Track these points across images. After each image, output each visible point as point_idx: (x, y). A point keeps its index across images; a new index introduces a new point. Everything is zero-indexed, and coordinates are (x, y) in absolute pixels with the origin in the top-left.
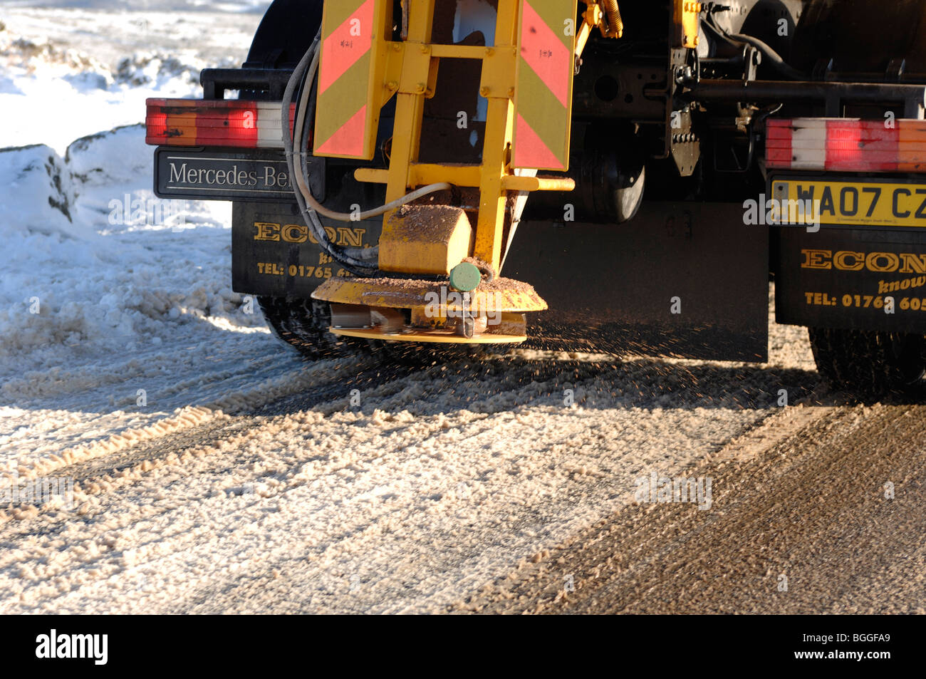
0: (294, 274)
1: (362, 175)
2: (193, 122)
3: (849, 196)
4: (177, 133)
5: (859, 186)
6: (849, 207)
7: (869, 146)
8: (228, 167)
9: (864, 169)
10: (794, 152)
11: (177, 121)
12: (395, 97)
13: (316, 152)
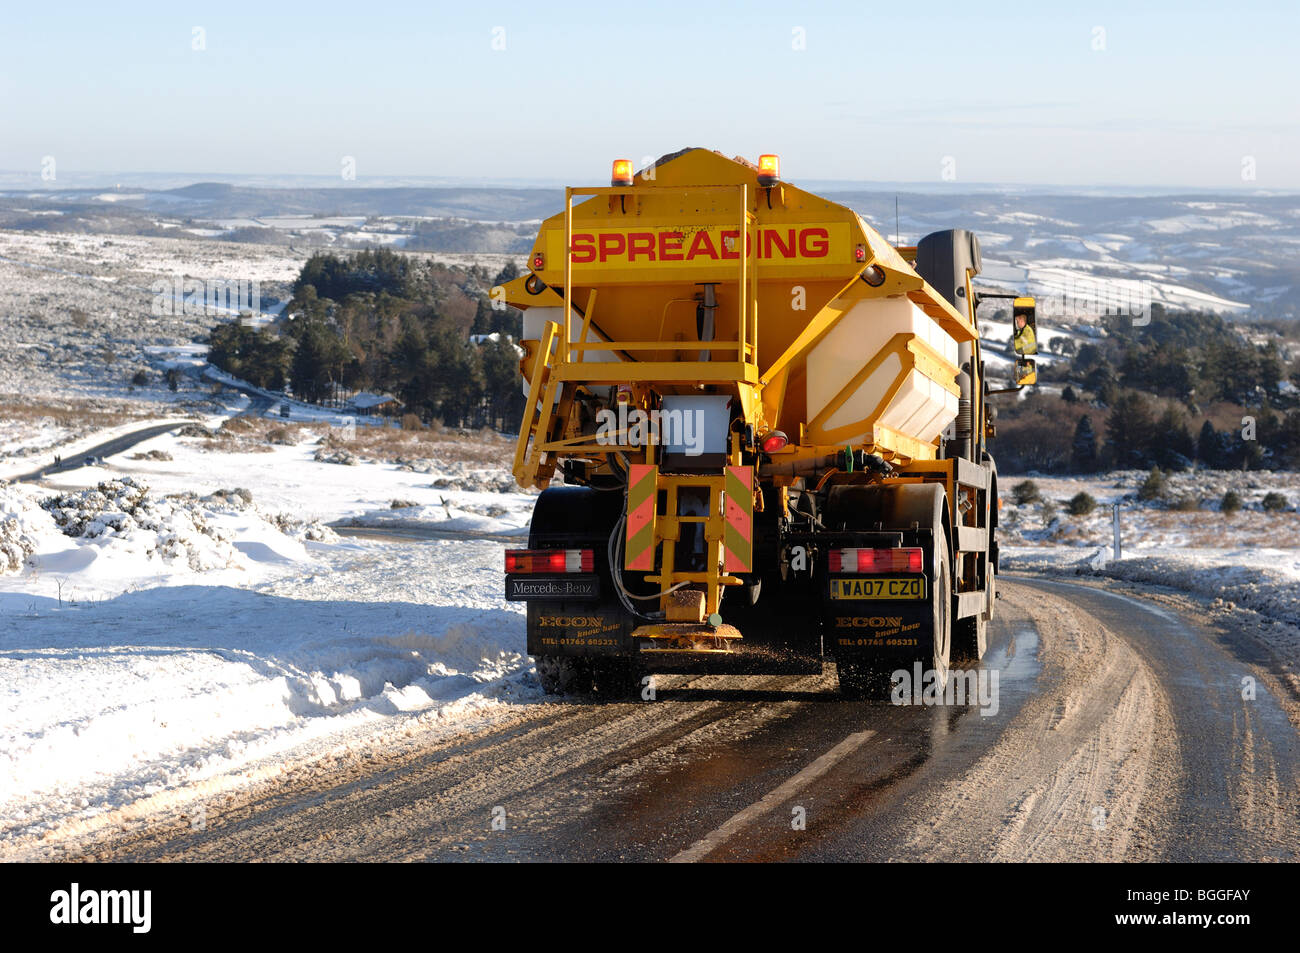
0: (563, 643)
1: (647, 579)
2: (531, 561)
3: (868, 586)
4: (521, 567)
5: (873, 581)
6: (868, 591)
7: (878, 561)
8: (546, 584)
9: (877, 572)
10: (843, 565)
11: (521, 561)
12: (662, 543)
13: (626, 569)
